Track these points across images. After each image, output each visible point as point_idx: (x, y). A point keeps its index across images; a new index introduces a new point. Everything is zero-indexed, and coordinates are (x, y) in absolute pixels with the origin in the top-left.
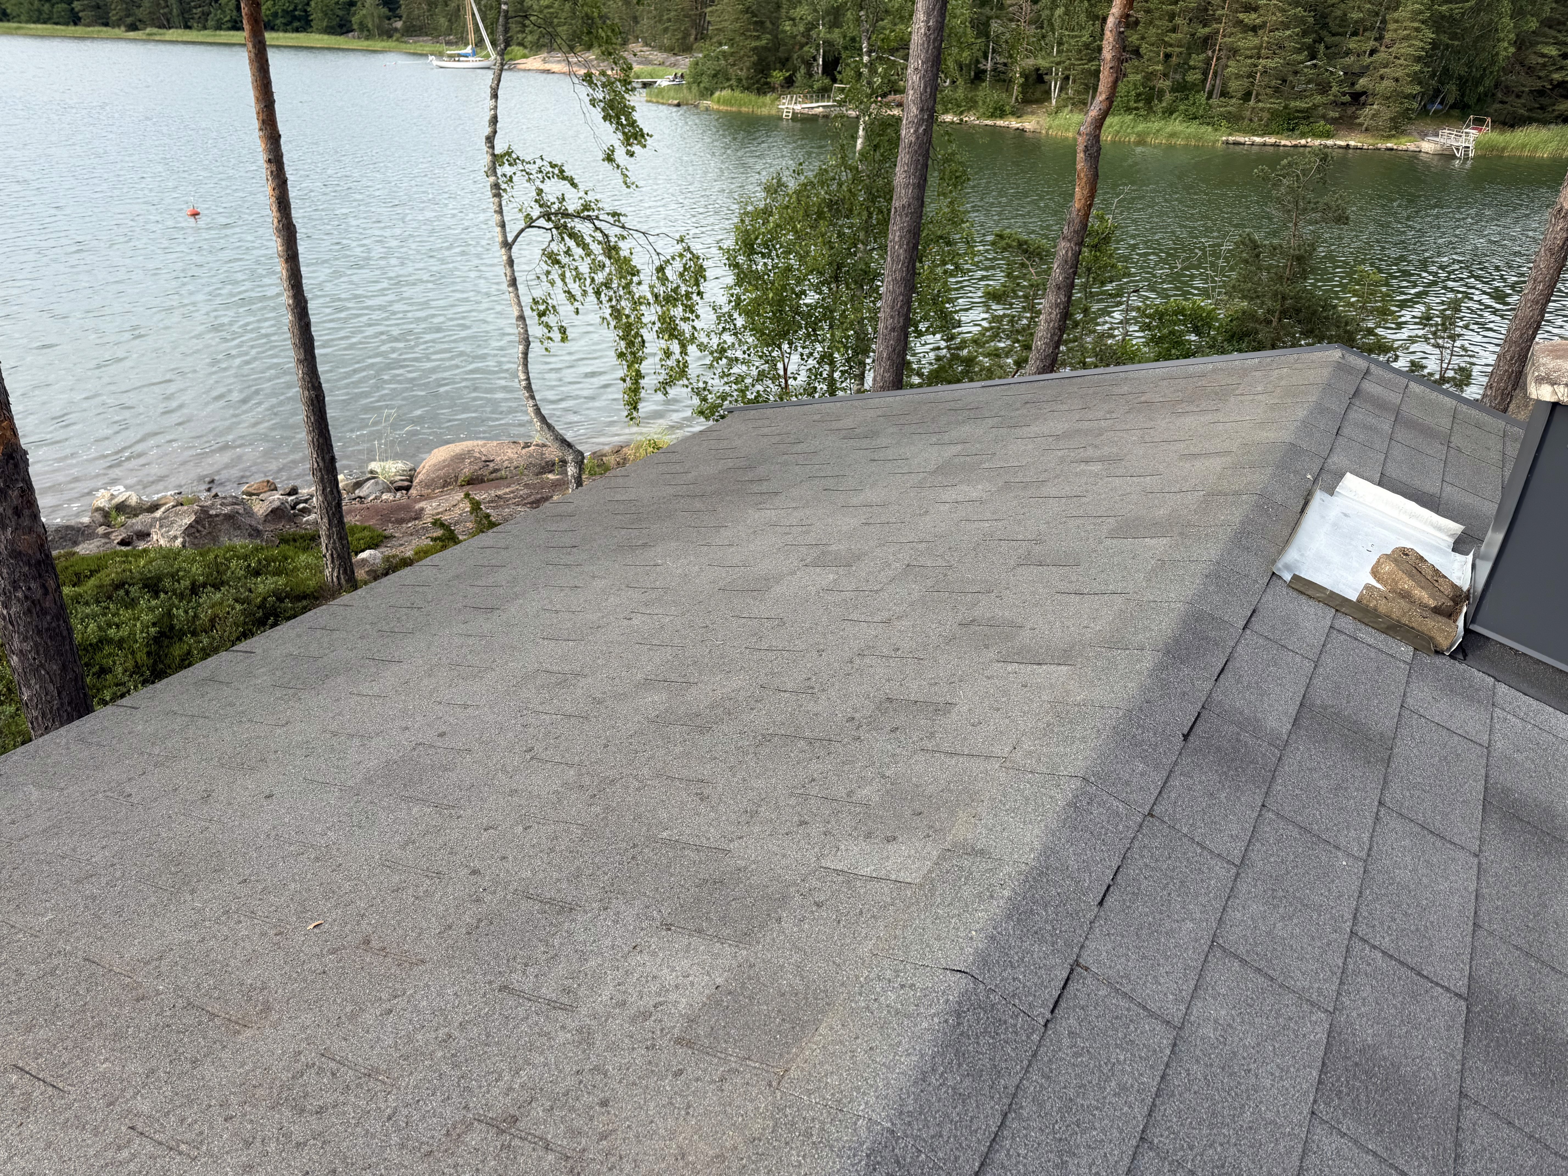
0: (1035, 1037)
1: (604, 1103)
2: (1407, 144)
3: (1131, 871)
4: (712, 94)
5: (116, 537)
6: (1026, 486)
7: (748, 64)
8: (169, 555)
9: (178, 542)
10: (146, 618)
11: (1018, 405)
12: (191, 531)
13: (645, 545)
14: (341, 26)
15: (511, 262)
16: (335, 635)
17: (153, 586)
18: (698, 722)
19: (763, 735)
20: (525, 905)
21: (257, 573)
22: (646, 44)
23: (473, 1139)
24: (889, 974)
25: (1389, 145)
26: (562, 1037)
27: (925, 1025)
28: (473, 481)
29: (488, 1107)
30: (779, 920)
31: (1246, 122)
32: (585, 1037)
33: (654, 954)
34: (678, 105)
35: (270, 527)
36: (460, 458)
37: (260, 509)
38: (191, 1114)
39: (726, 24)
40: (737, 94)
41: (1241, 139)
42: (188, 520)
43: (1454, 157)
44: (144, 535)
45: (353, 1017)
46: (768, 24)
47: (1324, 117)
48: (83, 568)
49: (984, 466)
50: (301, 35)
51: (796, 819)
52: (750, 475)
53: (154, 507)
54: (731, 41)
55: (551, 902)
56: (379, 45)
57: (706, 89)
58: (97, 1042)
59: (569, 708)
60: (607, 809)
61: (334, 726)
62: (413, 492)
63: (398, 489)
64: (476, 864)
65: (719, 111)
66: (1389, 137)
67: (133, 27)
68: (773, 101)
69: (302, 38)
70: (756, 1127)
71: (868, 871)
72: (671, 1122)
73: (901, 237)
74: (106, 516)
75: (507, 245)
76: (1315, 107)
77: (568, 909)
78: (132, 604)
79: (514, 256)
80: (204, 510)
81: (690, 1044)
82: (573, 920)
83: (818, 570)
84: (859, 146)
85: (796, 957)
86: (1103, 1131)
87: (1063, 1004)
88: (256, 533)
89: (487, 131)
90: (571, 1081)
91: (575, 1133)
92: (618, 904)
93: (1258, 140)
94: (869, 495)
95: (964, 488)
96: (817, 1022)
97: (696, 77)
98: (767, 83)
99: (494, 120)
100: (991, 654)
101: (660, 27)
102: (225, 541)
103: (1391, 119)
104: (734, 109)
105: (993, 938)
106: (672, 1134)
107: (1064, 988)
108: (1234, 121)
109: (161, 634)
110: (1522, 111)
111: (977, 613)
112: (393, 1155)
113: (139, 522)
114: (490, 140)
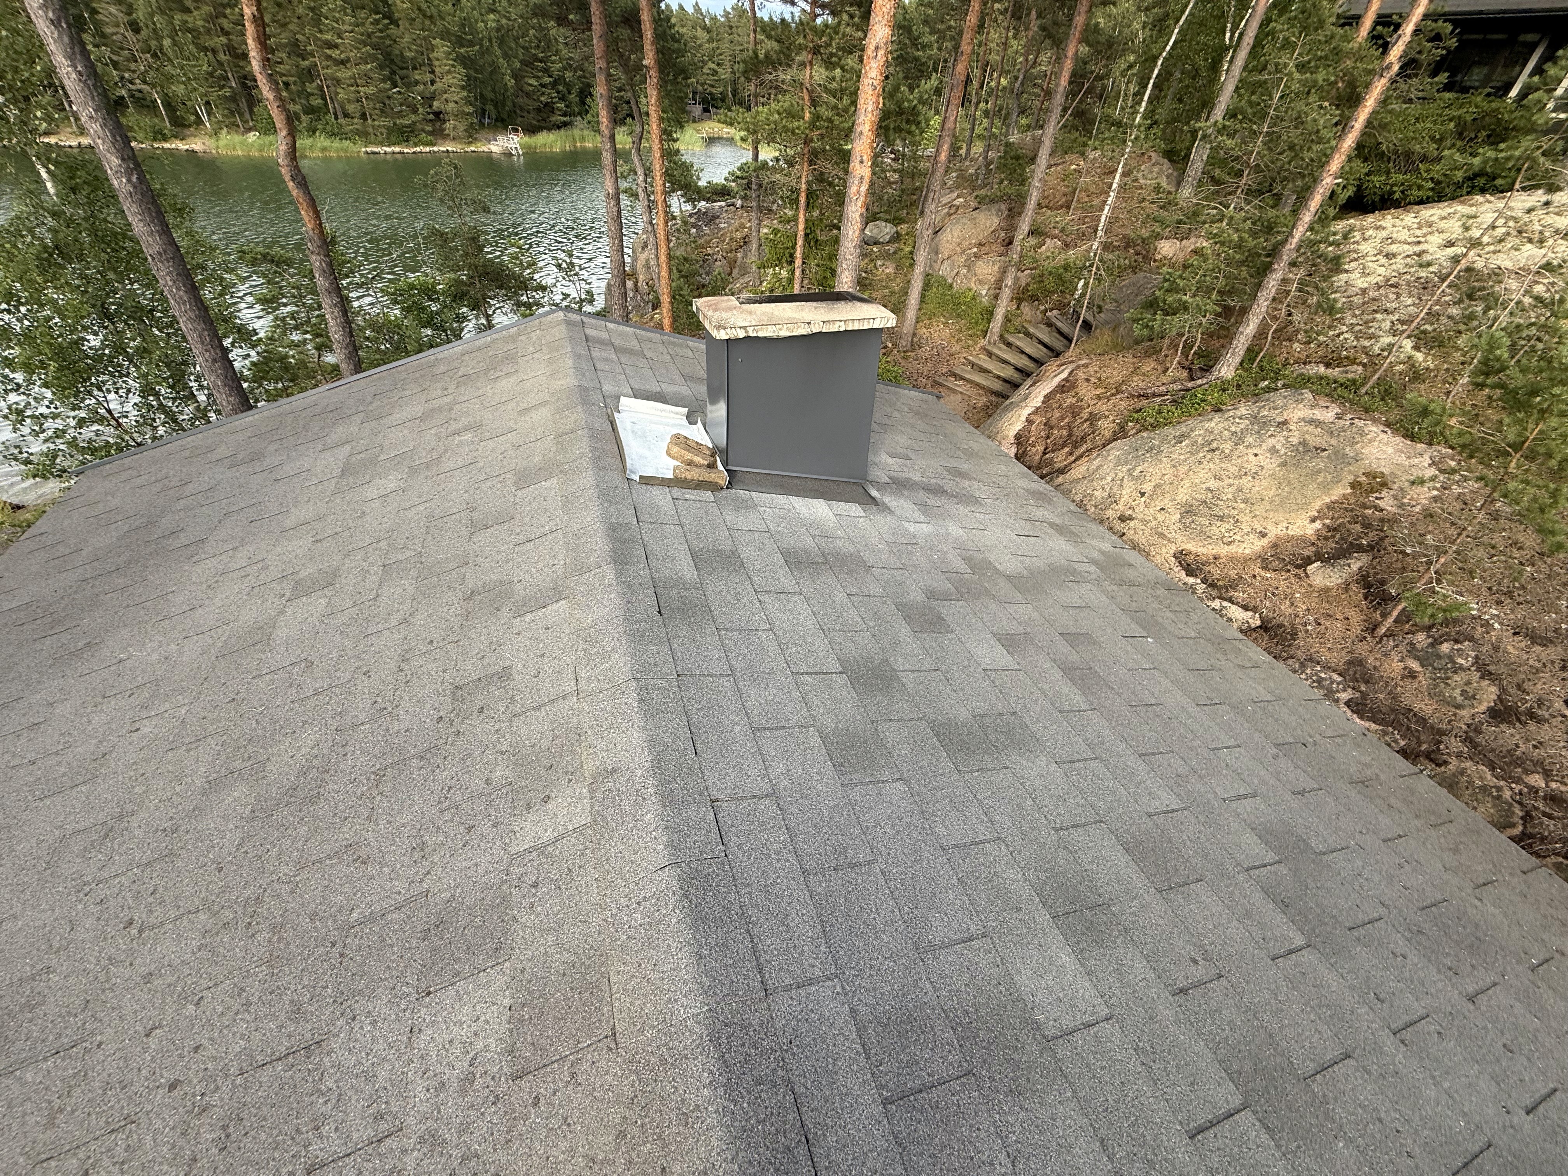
0: (727, 867)
2: (482, 148)
3: (694, 719)
6: (428, 466)
11: (369, 399)
13: (88, 645)
19: (373, 773)
25: (473, 149)
26: (410, 1161)
27: (674, 921)
30: (514, 920)
31: (373, 137)
32: (432, 1142)
33: (433, 1024)
41: (376, 150)
43: (511, 154)
47: (423, 130)
49: (380, 458)
51: (462, 829)
52: (158, 533)
55: (290, 1052)
59: (140, 856)
60: (275, 929)
64: (168, 1076)
66: (470, 143)
70: (626, 1089)
71: (549, 835)
72: (562, 1144)
76: (414, 123)
77: (314, 1046)
81: (526, 1071)
82: (329, 1053)
83: (304, 599)
85: (550, 938)
86: (788, 887)
87: (724, 834)
93: (388, 150)
94: (299, 514)
95: (379, 482)
96: (605, 975)
100: (505, 614)
103: (466, 130)
105: (666, 827)
106: (571, 1152)
107: (717, 823)
108: (364, 135)
110: (535, 122)
111: (470, 584)
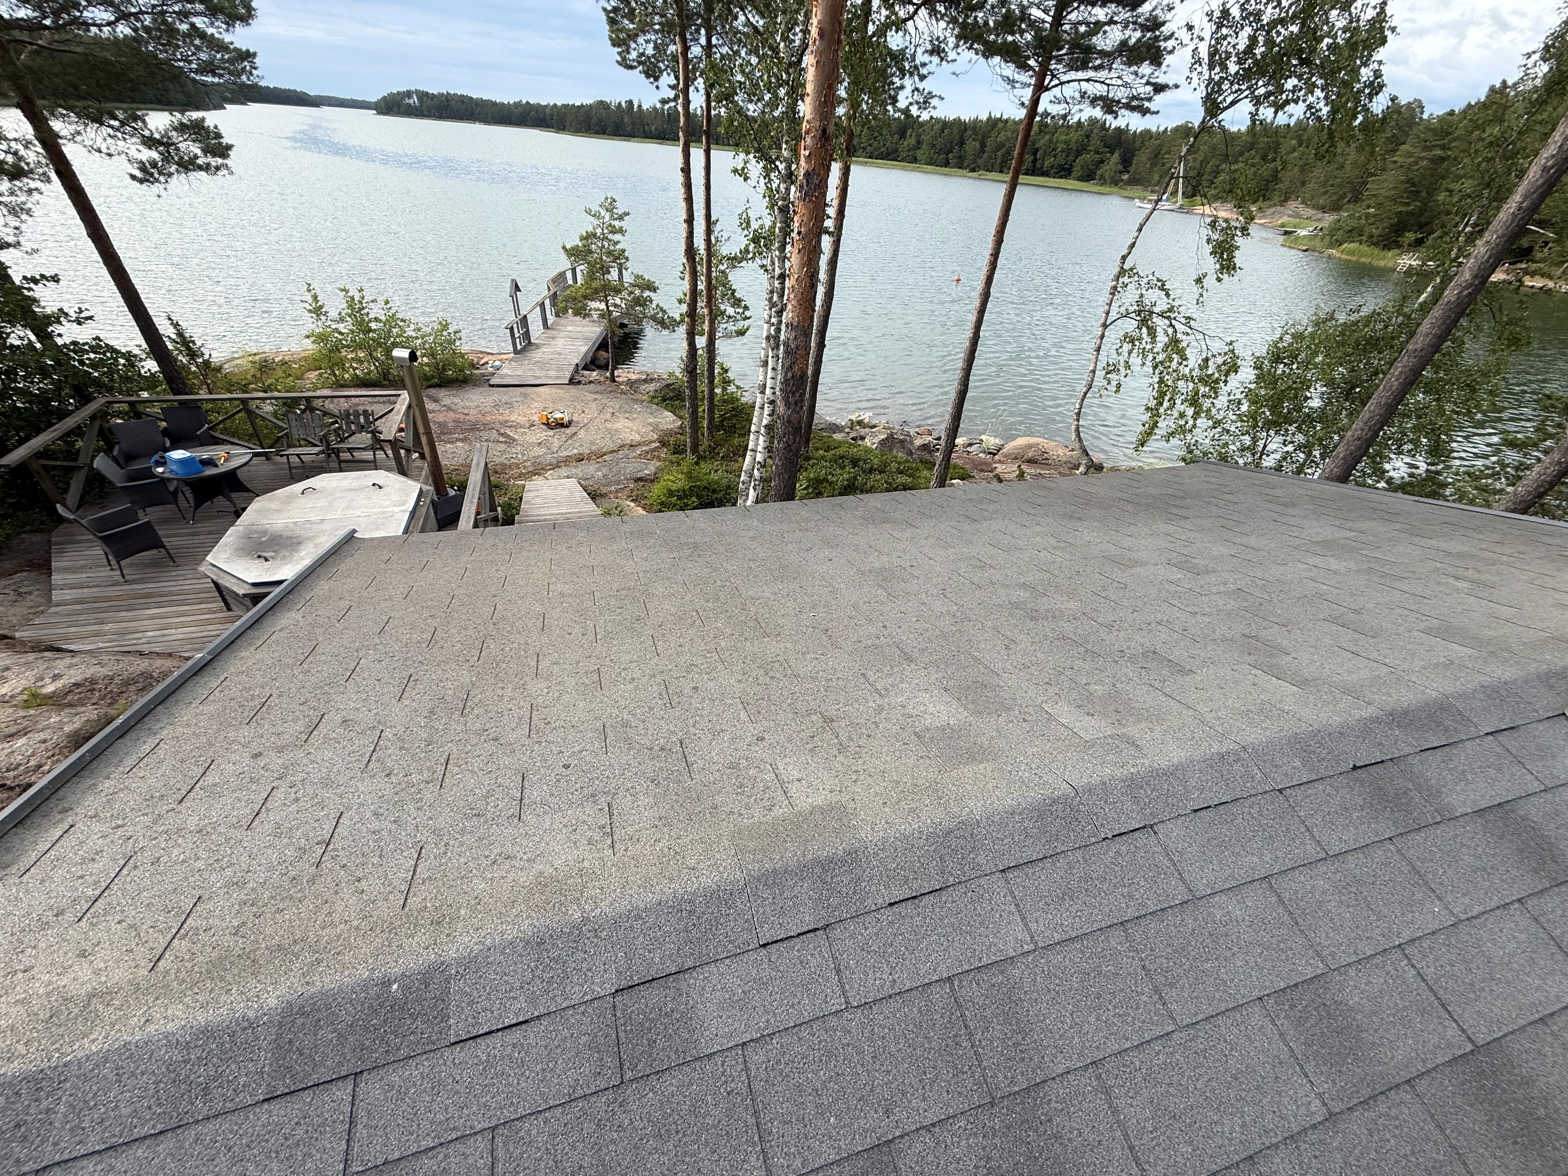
0: (1093, 840)
1: (869, 736)
3: (1235, 809)
4: (1341, 245)
5: (852, 435)
6: (1385, 575)
7: (1385, 225)
8: (868, 451)
9: (874, 447)
10: (846, 476)
12: (882, 443)
13: (1080, 518)
14: (1089, 176)
15: (1102, 336)
16: (900, 506)
17: (855, 462)
18: (1034, 614)
20: (895, 649)
21: (901, 473)
22: (1303, 203)
23: (814, 718)
24: (1033, 766)
26: (871, 704)
27: (1032, 794)
28: (1031, 461)
29: (827, 711)
30: (999, 716)
32: (880, 709)
33: (932, 697)
34: (1306, 250)
35: (919, 453)
36: (1030, 446)
37: (918, 442)
38: (735, 654)
39: (1381, 191)
40: (1364, 247)
42: (883, 437)
44: (863, 438)
45: (804, 654)
46: (1424, 194)
48: (832, 444)
49: (1362, 552)
50: (1063, 181)
51: (1046, 680)
52: (1179, 502)
53: (874, 427)
54: (1379, 205)
55: (906, 654)
56: (1106, 189)
57: (1337, 241)
58: (723, 616)
59: (975, 580)
61: (872, 544)
62: (997, 457)
63: (990, 453)
64: (888, 624)
65: (1340, 258)
67: (973, 170)
68: (1393, 256)
69: (1062, 182)
70: (920, 782)
71: (1064, 720)
72: (888, 758)
73: (1401, 373)
74: (852, 424)
75: (1105, 326)
77: (910, 660)
78: (843, 468)
79: (1106, 334)
80: (892, 434)
81: (919, 737)
82: (909, 665)
83: (1175, 569)
84: (1421, 299)
85: (994, 734)
86: (1100, 904)
87: (1125, 838)
88: (910, 453)
89: (1125, 252)
90: (863, 721)
91: (850, 739)
92: (933, 670)
94: (1252, 541)
95: (1332, 560)
96: (981, 762)
97: (1333, 231)
98: (1396, 242)
99: (1133, 245)
100: (1249, 659)
101: (1322, 190)
102: (895, 452)
104: (1354, 259)
105: (1104, 783)
106: (886, 763)
107: (1132, 831)
109: (849, 486)
111: (1262, 633)
112: (785, 706)
113: (863, 432)
114: (1124, 258)
